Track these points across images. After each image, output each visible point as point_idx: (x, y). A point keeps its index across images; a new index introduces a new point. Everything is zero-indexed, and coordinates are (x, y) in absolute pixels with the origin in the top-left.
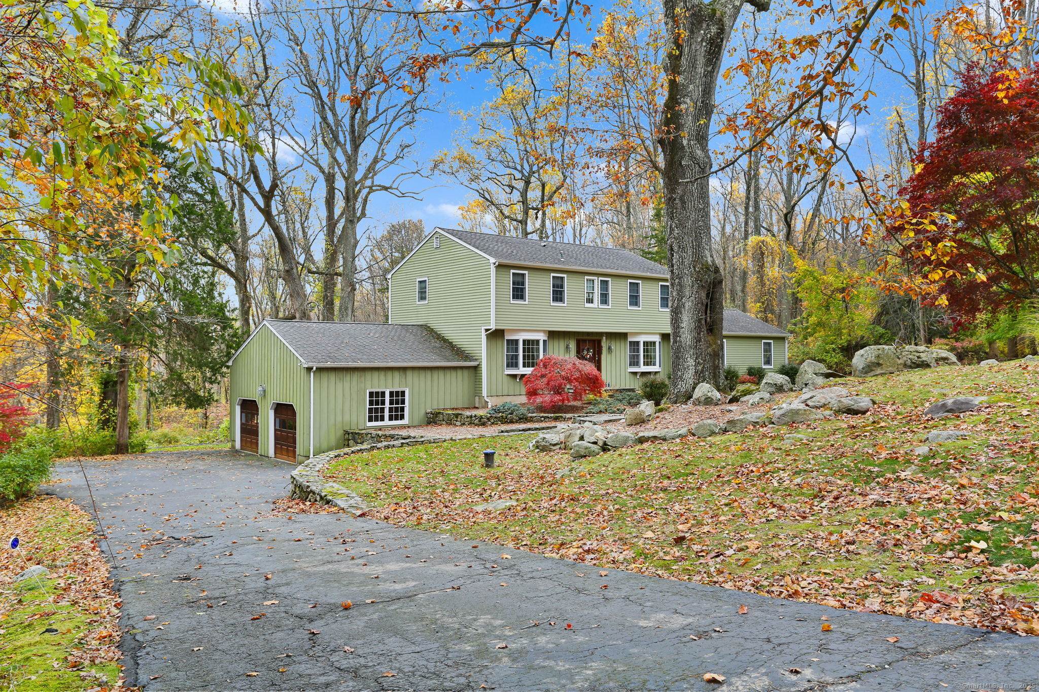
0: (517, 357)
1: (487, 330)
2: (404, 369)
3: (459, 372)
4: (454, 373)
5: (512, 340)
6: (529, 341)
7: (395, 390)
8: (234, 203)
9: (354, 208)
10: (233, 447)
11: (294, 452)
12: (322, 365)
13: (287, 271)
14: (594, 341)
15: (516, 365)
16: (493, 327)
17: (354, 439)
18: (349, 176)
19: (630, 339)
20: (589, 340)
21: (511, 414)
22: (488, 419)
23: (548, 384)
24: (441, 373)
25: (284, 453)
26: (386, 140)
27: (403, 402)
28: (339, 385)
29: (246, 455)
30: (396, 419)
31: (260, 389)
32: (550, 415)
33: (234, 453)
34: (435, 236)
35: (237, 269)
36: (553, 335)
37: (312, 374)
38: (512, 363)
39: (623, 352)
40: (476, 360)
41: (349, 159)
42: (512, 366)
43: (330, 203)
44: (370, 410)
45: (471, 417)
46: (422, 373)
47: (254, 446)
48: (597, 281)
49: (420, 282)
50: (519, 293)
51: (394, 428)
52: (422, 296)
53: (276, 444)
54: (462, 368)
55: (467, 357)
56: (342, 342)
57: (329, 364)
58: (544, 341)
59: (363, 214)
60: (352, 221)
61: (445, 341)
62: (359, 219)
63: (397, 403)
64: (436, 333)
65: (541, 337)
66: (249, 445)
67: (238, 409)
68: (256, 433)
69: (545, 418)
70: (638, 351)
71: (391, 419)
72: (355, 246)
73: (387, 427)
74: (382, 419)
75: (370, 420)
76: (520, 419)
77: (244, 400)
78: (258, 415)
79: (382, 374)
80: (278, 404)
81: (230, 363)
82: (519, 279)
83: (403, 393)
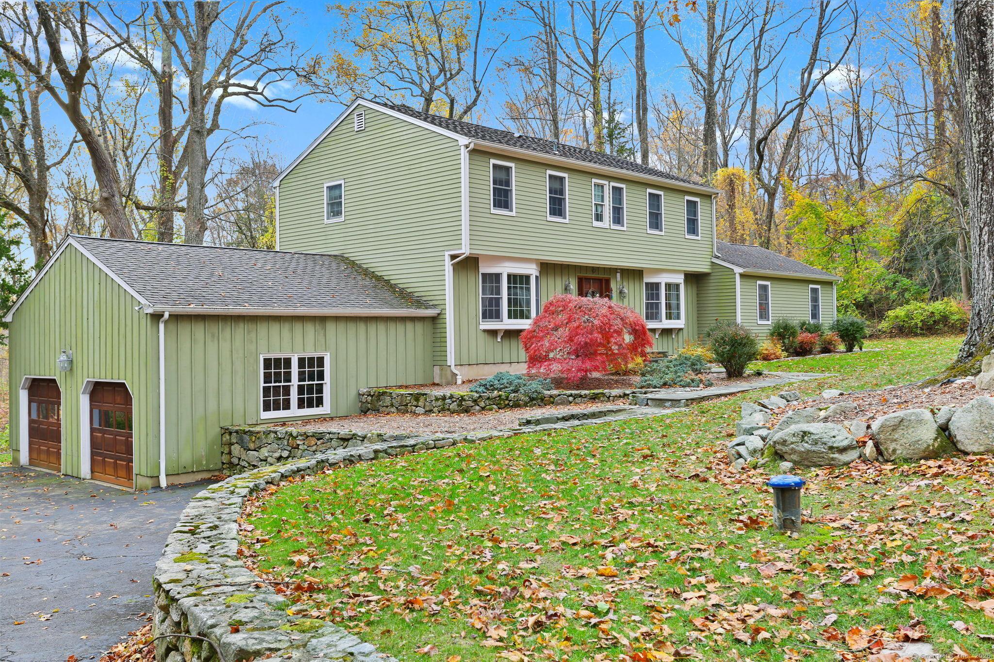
0: (498, 301)
1: (453, 257)
2: (322, 320)
3: (409, 326)
4: (400, 327)
5: (491, 275)
6: (515, 276)
7: (307, 355)
8: (25, 118)
9: (202, 114)
10: (16, 460)
11: (129, 469)
12: (180, 309)
13: (106, 199)
14: (600, 280)
15: (497, 315)
16: (465, 250)
17: (241, 442)
18: (195, 69)
19: (648, 279)
20: (594, 279)
21: (516, 391)
22: (475, 401)
23: (571, 339)
24: (381, 327)
25: (110, 470)
26: (247, 22)
27: (321, 376)
28: (212, 347)
29: (39, 476)
30: (310, 405)
31: (63, 357)
32: (583, 392)
33: (17, 471)
34: (357, 112)
35: (31, 208)
36: (548, 268)
37: (162, 326)
38: (491, 311)
39: (637, 298)
40: (435, 306)
41: (193, 48)
42: (491, 317)
43: (165, 115)
44: (266, 390)
45: (444, 398)
46: (352, 326)
47: (53, 459)
48: (608, 186)
49: (330, 188)
50: (502, 199)
51: (306, 421)
52: (335, 208)
53: (93, 454)
54: (413, 319)
55: (418, 302)
56: (212, 274)
57: (193, 308)
58: (537, 277)
59: (215, 125)
60: (200, 133)
61: (379, 279)
62: (210, 131)
63: (311, 378)
64: (360, 266)
65: (532, 270)
66: (43, 456)
67: (23, 396)
68: (56, 436)
69: (575, 397)
70: (658, 297)
71: (301, 405)
72: (205, 169)
73: (295, 419)
74: (287, 406)
75: (267, 408)
76: (532, 399)
77: (34, 380)
78: (59, 404)
79: (286, 327)
80: (97, 384)
81: (8, 319)
82: (502, 176)
83: (321, 361)
